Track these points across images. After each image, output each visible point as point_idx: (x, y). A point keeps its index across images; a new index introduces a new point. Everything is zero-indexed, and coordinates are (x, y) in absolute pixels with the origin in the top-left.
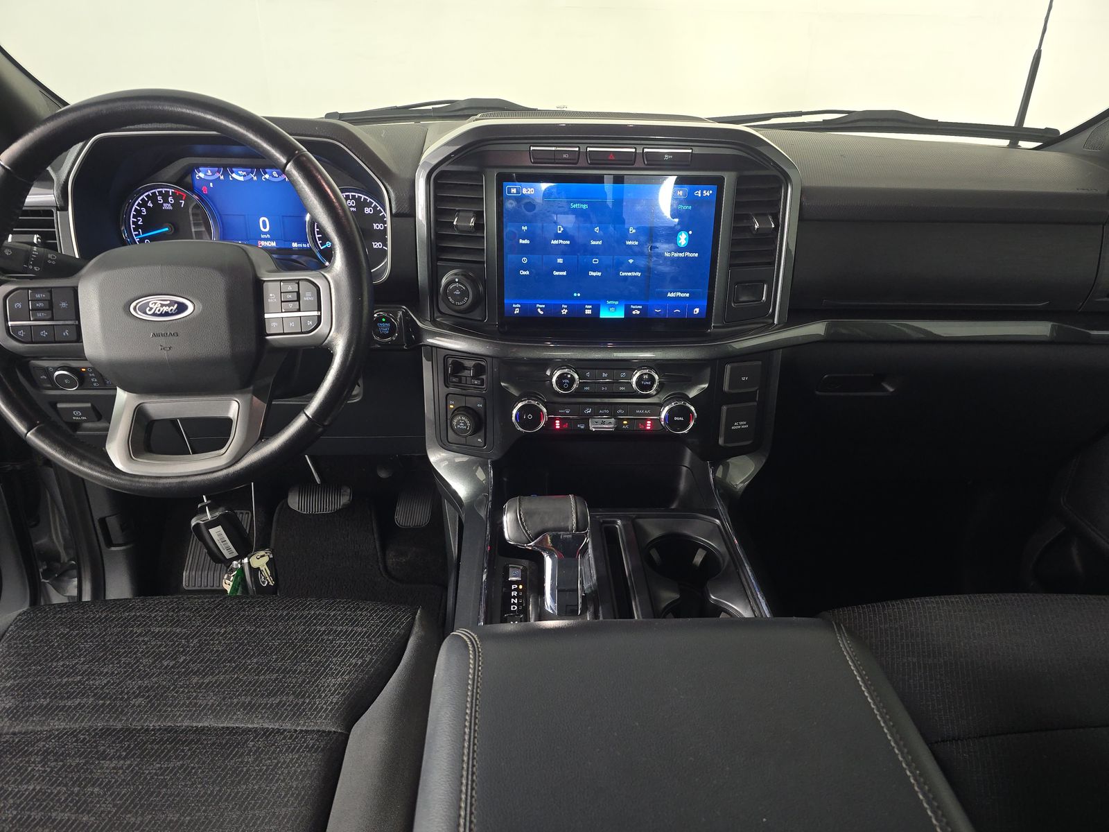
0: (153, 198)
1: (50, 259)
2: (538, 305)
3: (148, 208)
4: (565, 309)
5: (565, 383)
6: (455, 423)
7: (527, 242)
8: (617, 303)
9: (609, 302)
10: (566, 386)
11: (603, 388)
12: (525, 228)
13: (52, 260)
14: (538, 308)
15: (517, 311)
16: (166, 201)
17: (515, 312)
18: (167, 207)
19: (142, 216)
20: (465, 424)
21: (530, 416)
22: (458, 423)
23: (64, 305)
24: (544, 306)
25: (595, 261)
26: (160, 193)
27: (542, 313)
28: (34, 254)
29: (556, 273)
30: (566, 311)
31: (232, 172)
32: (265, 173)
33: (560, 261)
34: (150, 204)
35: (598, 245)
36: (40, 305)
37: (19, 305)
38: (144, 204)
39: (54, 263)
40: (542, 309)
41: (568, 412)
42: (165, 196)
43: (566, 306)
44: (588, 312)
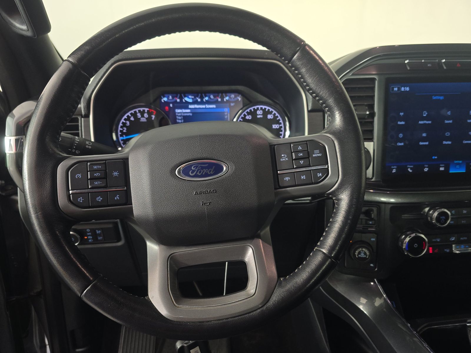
0: (134, 115)
1: (87, 145)
2: (408, 166)
3: (130, 121)
4: (427, 167)
5: (442, 219)
6: (356, 254)
7: (403, 123)
8: (460, 162)
9: (456, 162)
10: (443, 221)
11: (463, 222)
12: (402, 114)
13: (89, 146)
14: (409, 168)
15: (394, 171)
16: (143, 116)
17: (393, 172)
18: (143, 120)
19: (126, 127)
20: (365, 254)
21: (416, 245)
22: (359, 253)
23: (116, 174)
24: (412, 166)
25: (448, 134)
26: (140, 111)
27: (411, 171)
28: (77, 141)
29: (421, 143)
30: (427, 169)
31: (185, 96)
32: (206, 96)
33: (424, 135)
34: (132, 119)
35: (450, 123)
36: (97, 175)
37: (80, 175)
38: (128, 118)
39: (90, 147)
40: (411, 169)
41: (438, 240)
42: (142, 113)
43: (427, 166)
44: (442, 169)
